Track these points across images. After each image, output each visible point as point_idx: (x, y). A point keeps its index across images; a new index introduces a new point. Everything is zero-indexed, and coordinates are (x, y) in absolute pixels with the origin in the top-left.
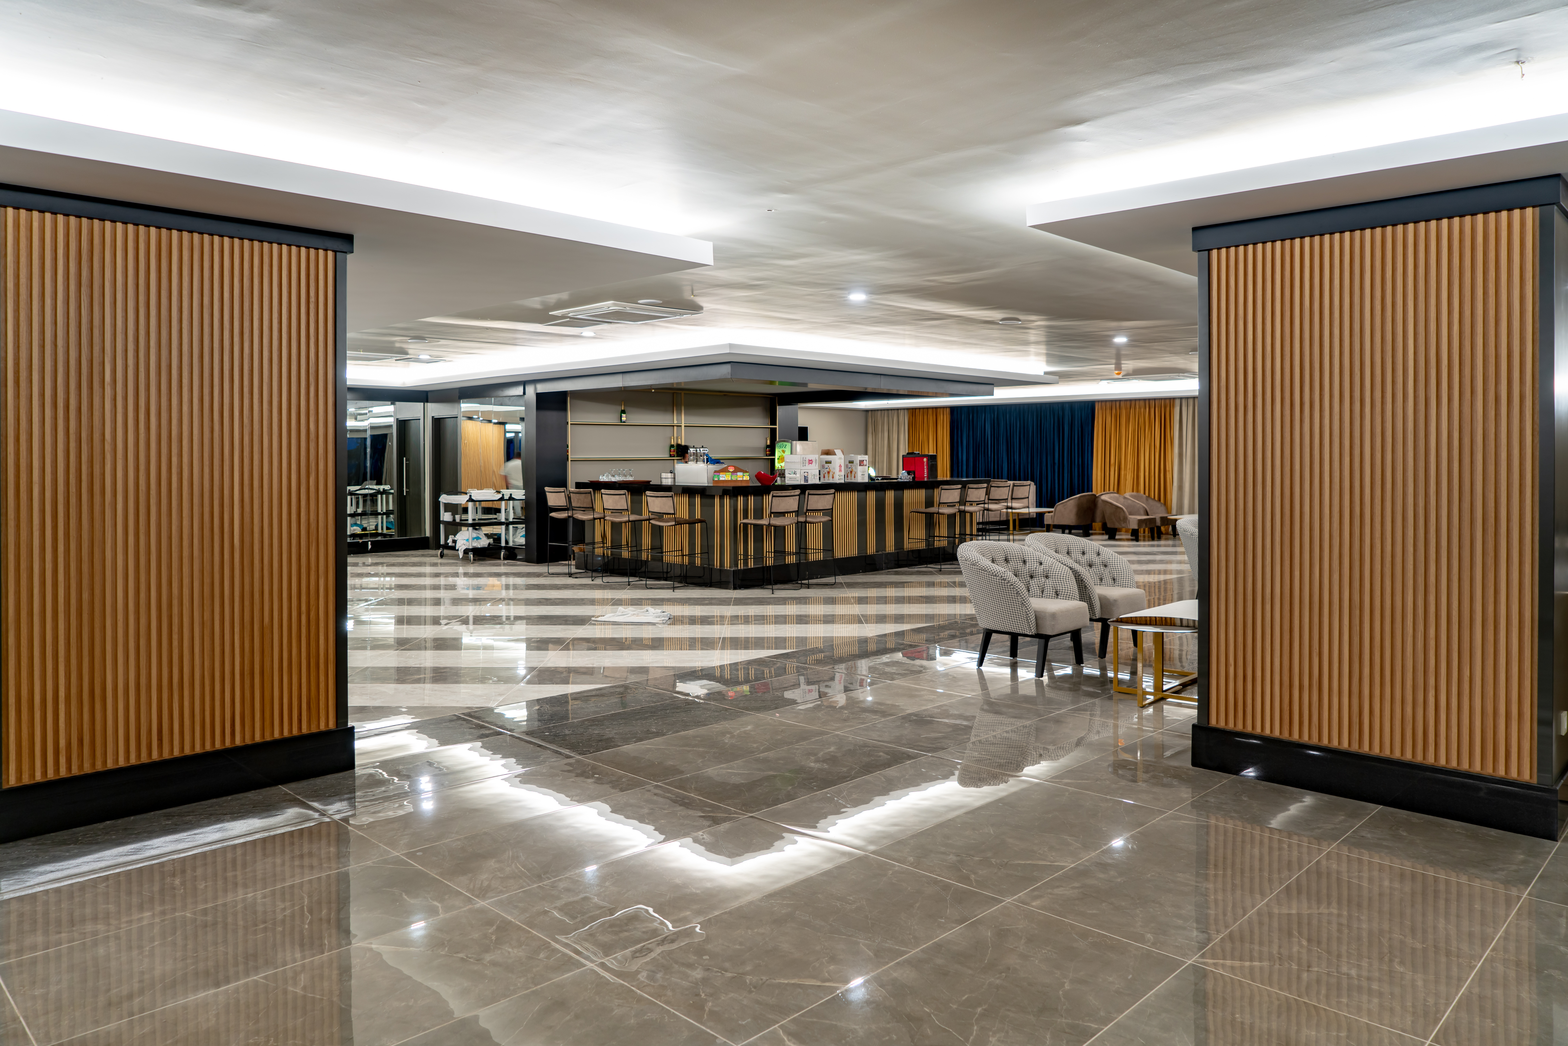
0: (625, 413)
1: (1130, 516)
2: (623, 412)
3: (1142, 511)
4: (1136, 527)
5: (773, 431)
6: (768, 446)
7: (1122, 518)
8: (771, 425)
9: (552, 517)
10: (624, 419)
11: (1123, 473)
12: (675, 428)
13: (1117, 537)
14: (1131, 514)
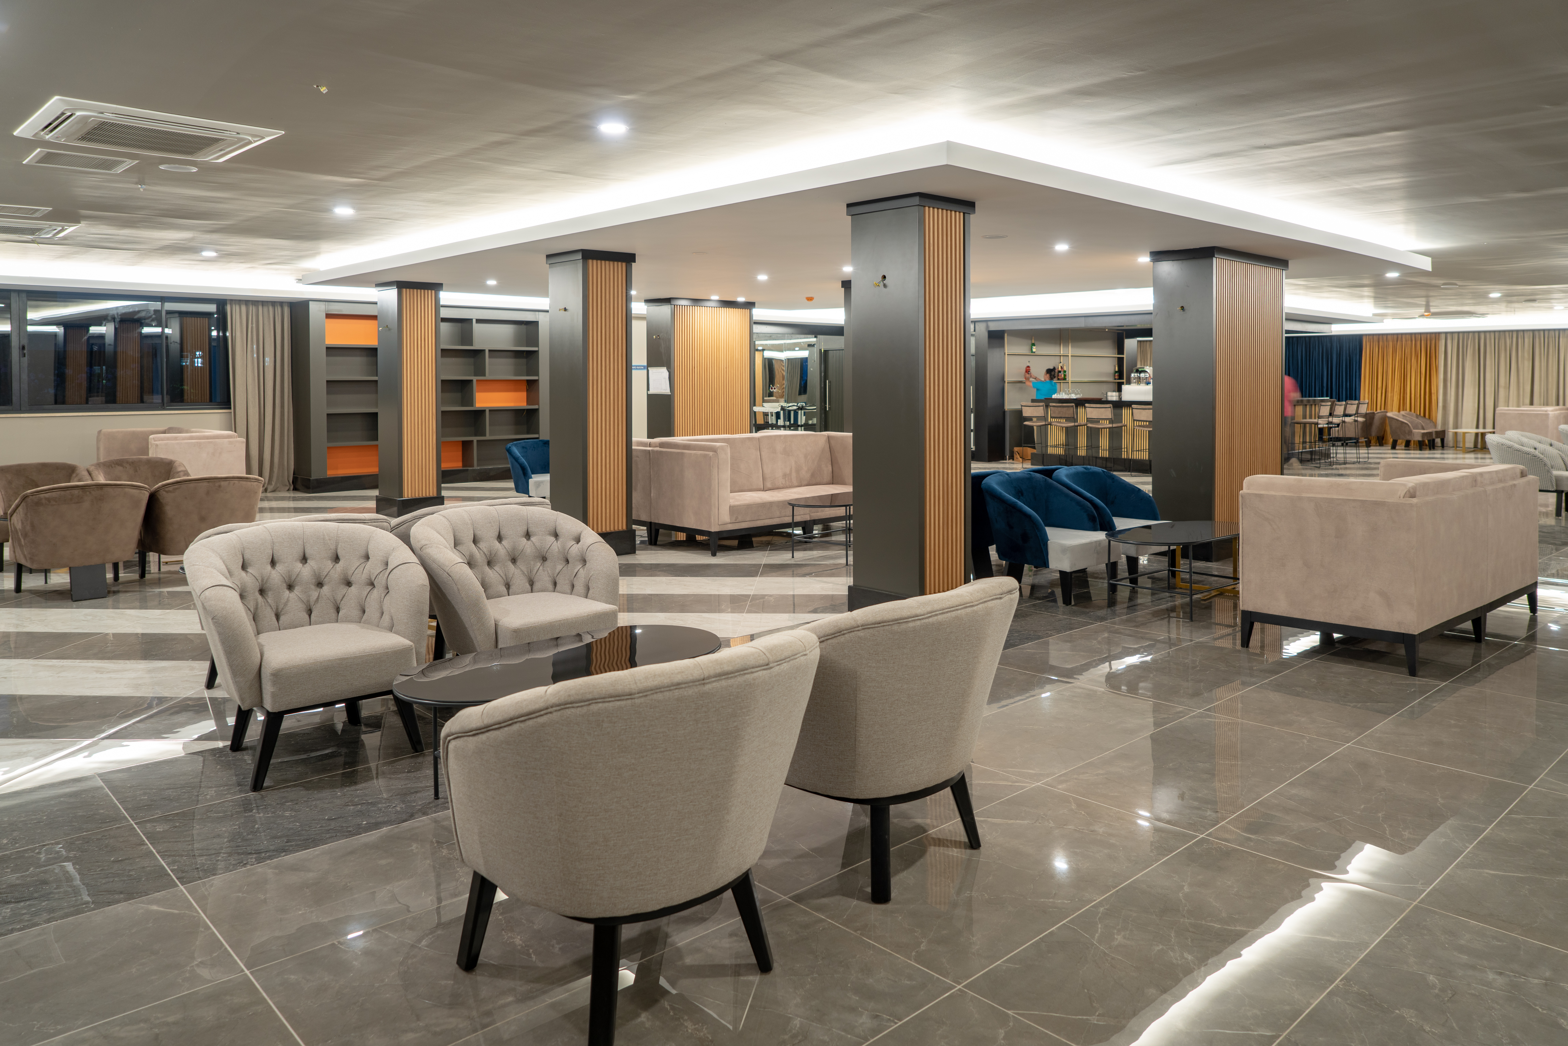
0: (1034, 346)
1: (1414, 431)
2: (1033, 345)
3: (1420, 427)
4: (1420, 439)
5: (1120, 361)
6: (1116, 372)
7: (1407, 432)
8: (1118, 354)
9: (1025, 425)
10: (1034, 350)
11: (1389, 395)
12: (1062, 357)
13: (1397, 448)
14: (1414, 429)
